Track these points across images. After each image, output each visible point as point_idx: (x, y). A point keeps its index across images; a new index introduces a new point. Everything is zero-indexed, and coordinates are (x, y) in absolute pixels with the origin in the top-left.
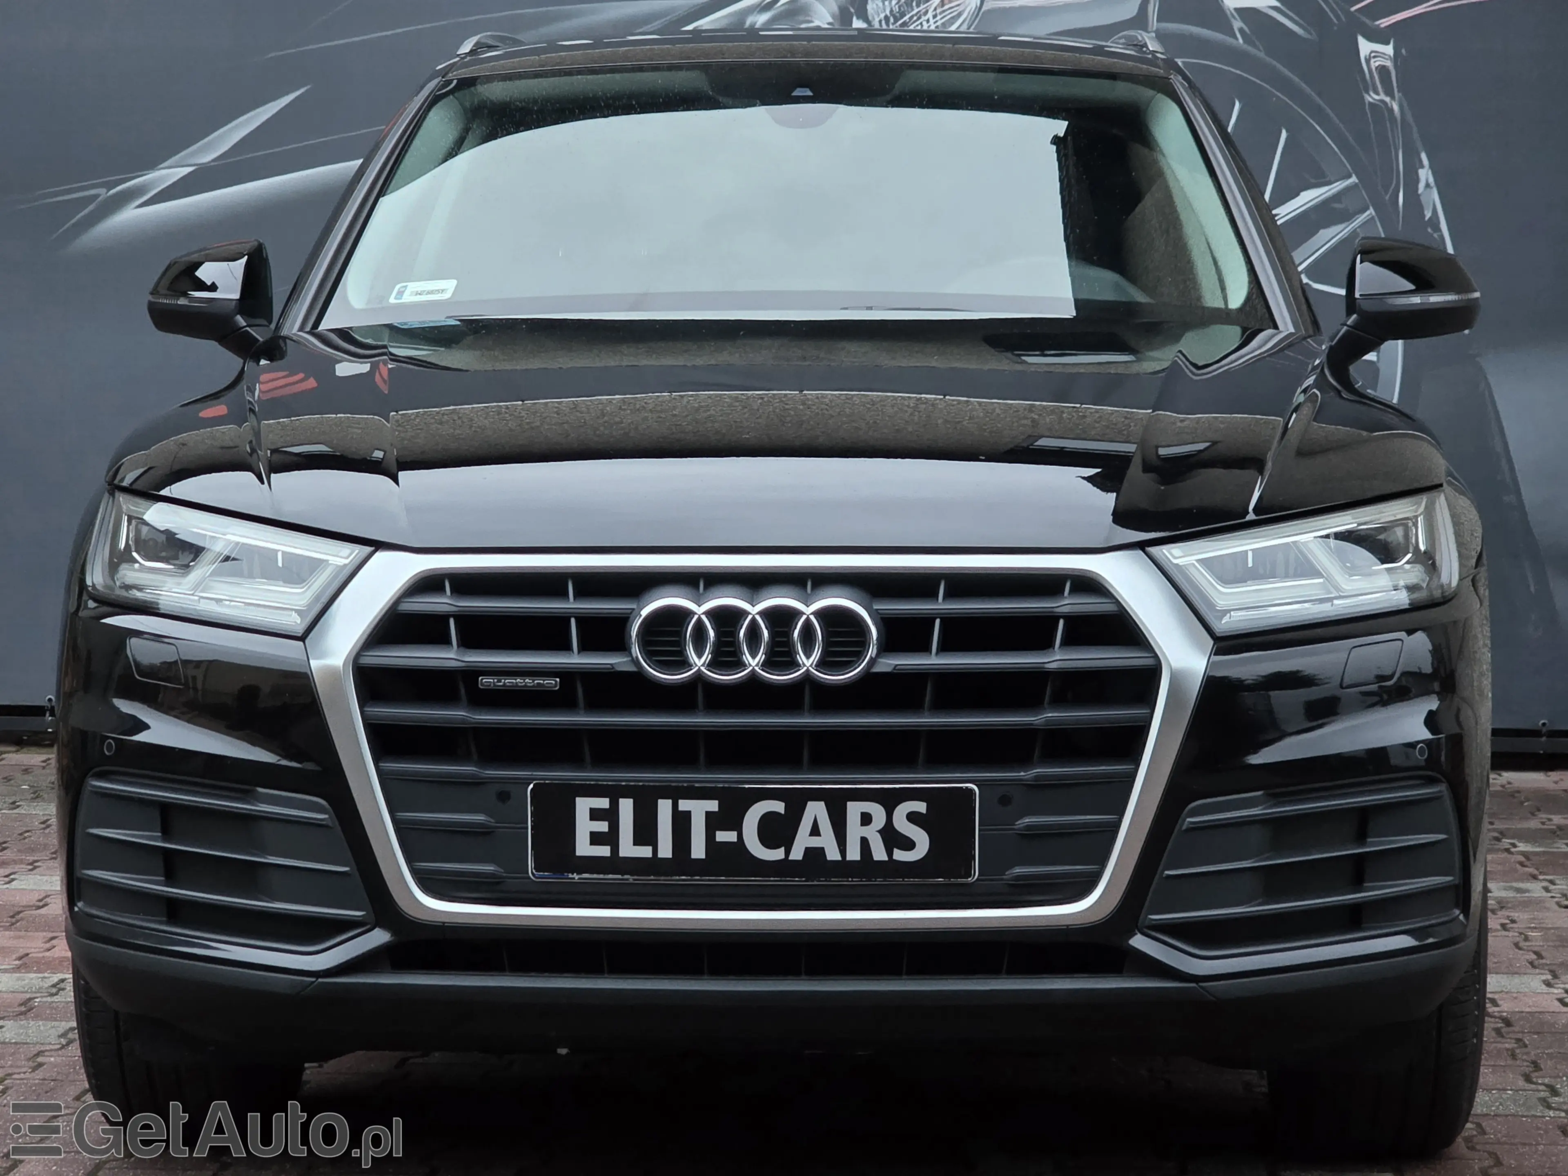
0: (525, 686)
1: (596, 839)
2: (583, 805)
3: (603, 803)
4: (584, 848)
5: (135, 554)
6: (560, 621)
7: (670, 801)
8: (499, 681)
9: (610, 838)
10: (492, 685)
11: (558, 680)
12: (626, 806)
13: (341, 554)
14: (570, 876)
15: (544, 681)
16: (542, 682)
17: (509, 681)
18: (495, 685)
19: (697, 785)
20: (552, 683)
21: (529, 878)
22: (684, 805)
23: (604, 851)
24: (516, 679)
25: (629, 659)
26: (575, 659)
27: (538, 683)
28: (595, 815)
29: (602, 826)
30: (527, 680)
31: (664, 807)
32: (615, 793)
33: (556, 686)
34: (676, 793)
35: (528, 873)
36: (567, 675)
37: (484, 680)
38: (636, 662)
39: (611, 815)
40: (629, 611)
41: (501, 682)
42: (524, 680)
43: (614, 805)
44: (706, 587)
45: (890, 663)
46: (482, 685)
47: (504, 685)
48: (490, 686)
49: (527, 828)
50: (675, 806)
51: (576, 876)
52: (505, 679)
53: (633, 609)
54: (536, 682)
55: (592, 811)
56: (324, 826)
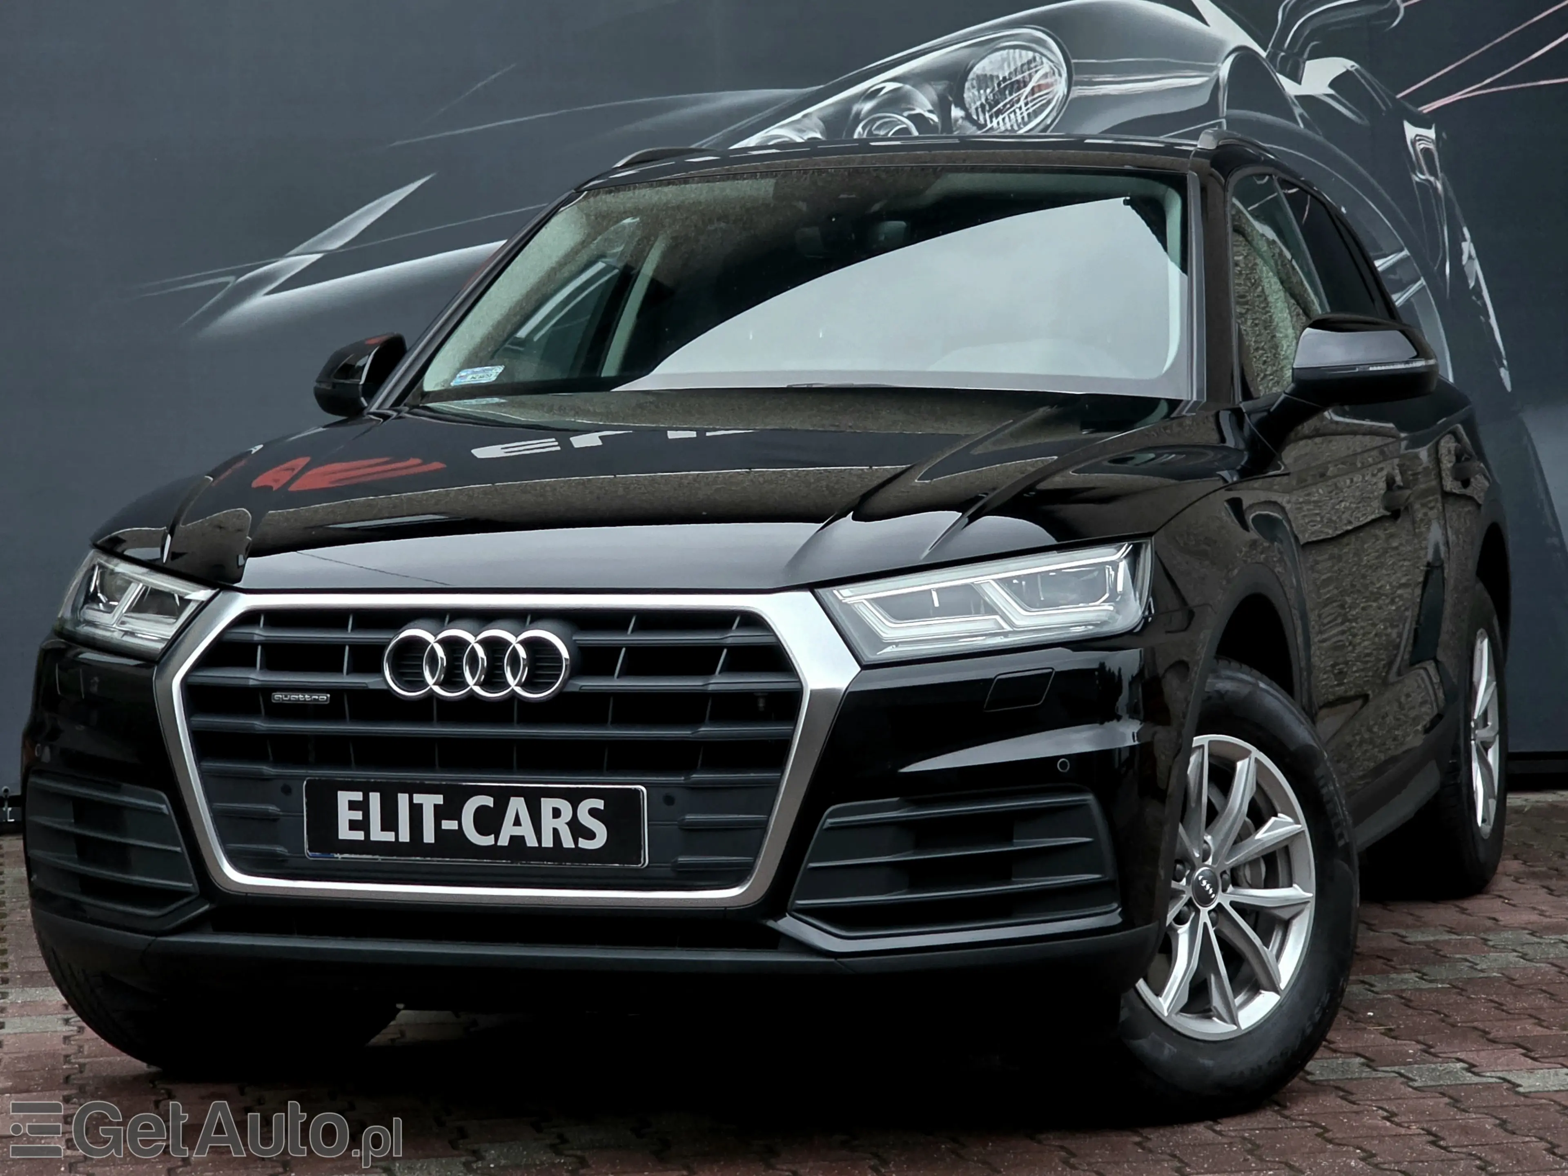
0: (305, 701)
1: (354, 825)
2: (344, 798)
3: (358, 796)
4: (345, 833)
6: (337, 649)
7: (407, 795)
8: (286, 696)
9: (362, 825)
11: (329, 696)
12: (375, 798)
14: (335, 855)
15: (319, 696)
16: (317, 697)
17: (294, 697)
18: (283, 700)
19: (427, 782)
20: (324, 697)
21: (305, 857)
22: (418, 798)
23: (359, 835)
24: (298, 695)
25: (381, 679)
26: (344, 679)
27: (314, 698)
28: (353, 806)
29: (358, 815)
30: (307, 696)
31: (403, 800)
32: (366, 788)
33: (325, 701)
34: (412, 789)
35: (304, 853)
36: (336, 692)
37: (276, 696)
38: (386, 681)
39: (363, 806)
40: (384, 640)
42: (304, 696)
43: (366, 798)
44: (450, 621)
45: (577, 684)
46: (274, 699)
47: (290, 700)
48: (280, 700)
49: (304, 816)
50: (411, 799)
51: (338, 855)
52: (291, 695)
53: (387, 638)
54: (312, 697)
55: (350, 802)
56: (162, 814)
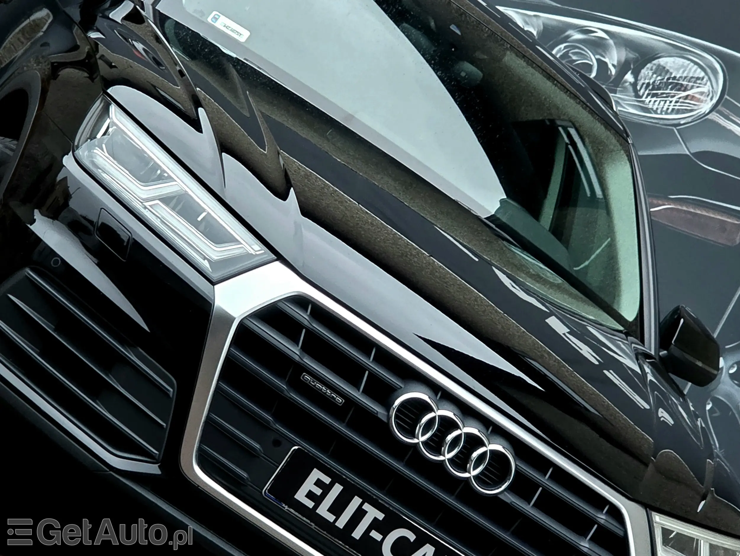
0: (325, 393)
1: (310, 495)
2: (316, 474)
3: (327, 480)
4: (301, 496)
5: (104, 146)
6: (361, 369)
7: (361, 500)
8: (313, 382)
9: (318, 500)
10: (308, 382)
11: (344, 401)
12: (337, 489)
13: (253, 247)
14: (284, 505)
15: (337, 397)
16: (335, 397)
17: (319, 386)
18: (310, 383)
19: (380, 501)
20: (340, 400)
21: (261, 493)
22: (366, 507)
23: (310, 504)
24: (322, 387)
25: (386, 413)
26: (357, 395)
27: (333, 396)
28: (319, 483)
29: (318, 491)
30: (328, 391)
31: (356, 501)
32: (336, 479)
33: (340, 404)
34: (367, 498)
35: (262, 490)
36: (349, 401)
37: (306, 376)
38: (389, 418)
39: (326, 489)
40: (399, 387)
41: (314, 383)
42: (327, 390)
43: (332, 485)
44: (440, 398)
45: (511, 499)
46: (303, 378)
47: (315, 386)
48: (307, 381)
49: (278, 467)
50: (362, 504)
51: (286, 507)
52: (317, 383)
53: (401, 387)
54: (332, 395)
55: (318, 480)
56: (168, 395)
